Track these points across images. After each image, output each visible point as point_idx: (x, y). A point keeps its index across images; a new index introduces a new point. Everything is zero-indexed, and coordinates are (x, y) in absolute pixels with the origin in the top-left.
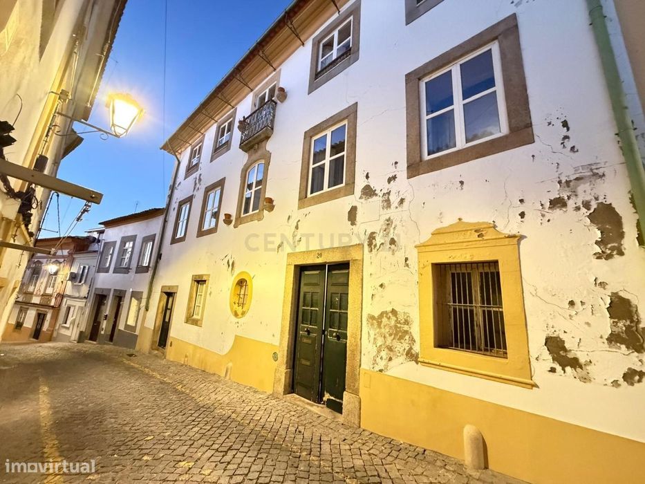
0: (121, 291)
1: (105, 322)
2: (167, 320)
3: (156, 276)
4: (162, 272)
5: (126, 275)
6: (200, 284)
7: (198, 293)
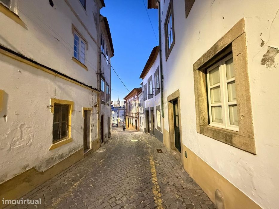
0: (152, 107)
1: (150, 124)
2: (177, 125)
3: (163, 93)
4: (166, 88)
5: (152, 98)
6: (210, 72)
7: (209, 88)
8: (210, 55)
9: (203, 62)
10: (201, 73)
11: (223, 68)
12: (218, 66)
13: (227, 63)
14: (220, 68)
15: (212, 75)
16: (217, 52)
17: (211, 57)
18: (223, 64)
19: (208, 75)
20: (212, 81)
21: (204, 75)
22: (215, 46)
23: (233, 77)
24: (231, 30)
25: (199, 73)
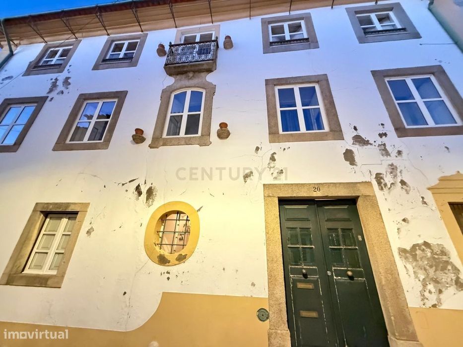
6: (51, 218)
7: (43, 232)
8: (60, 208)
9: (50, 209)
10: (42, 215)
11: (65, 221)
12: (62, 218)
13: (69, 218)
14: (62, 219)
15: (51, 221)
16: (67, 210)
17: (60, 210)
18: (66, 218)
19: (48, 220)
20: (49, 226)
21: (44, 218)
22: (68, 204)
23: (68, 231)
24: (82, 203)
25: (40, 215)
